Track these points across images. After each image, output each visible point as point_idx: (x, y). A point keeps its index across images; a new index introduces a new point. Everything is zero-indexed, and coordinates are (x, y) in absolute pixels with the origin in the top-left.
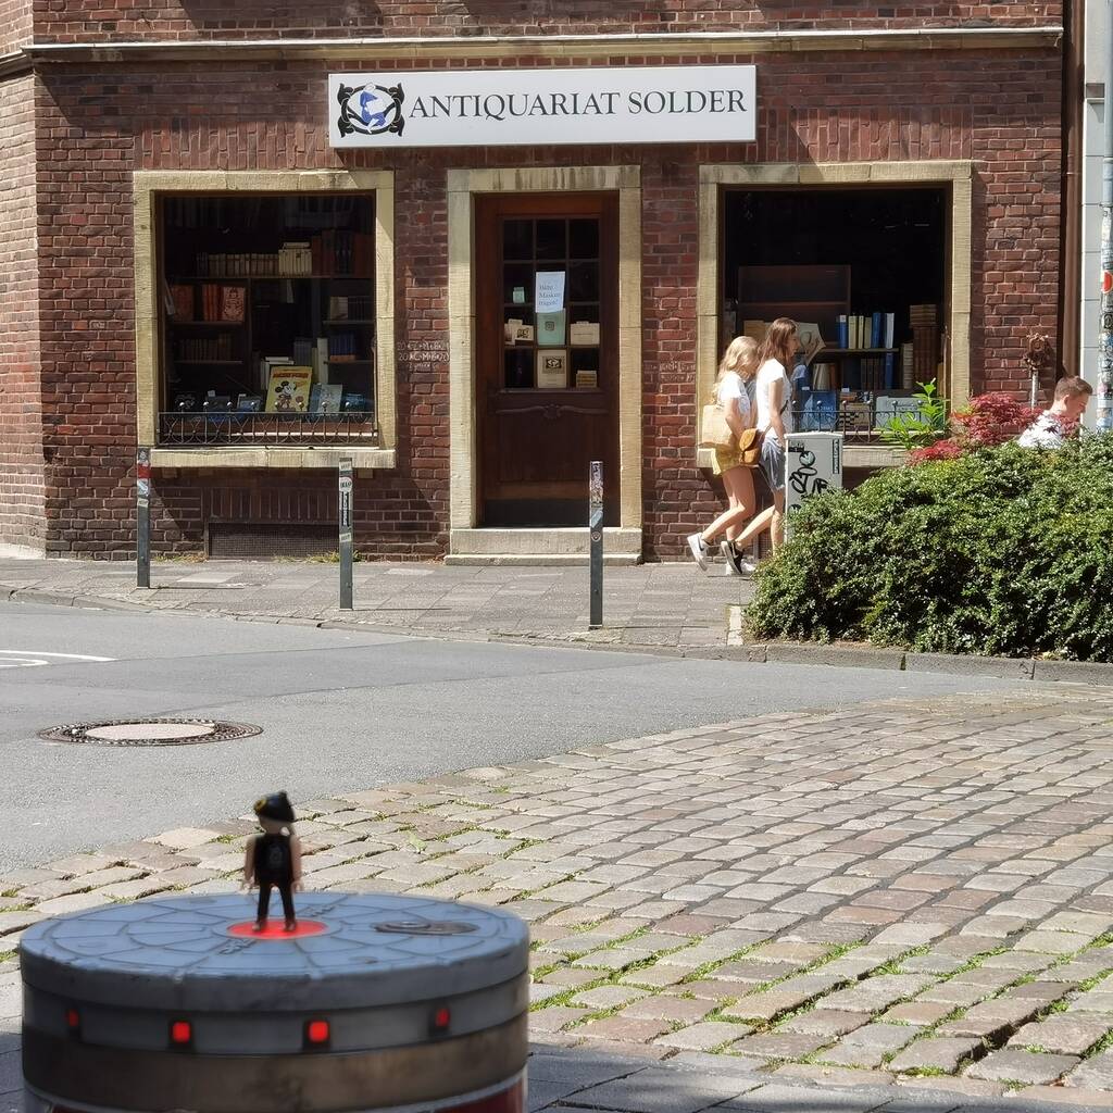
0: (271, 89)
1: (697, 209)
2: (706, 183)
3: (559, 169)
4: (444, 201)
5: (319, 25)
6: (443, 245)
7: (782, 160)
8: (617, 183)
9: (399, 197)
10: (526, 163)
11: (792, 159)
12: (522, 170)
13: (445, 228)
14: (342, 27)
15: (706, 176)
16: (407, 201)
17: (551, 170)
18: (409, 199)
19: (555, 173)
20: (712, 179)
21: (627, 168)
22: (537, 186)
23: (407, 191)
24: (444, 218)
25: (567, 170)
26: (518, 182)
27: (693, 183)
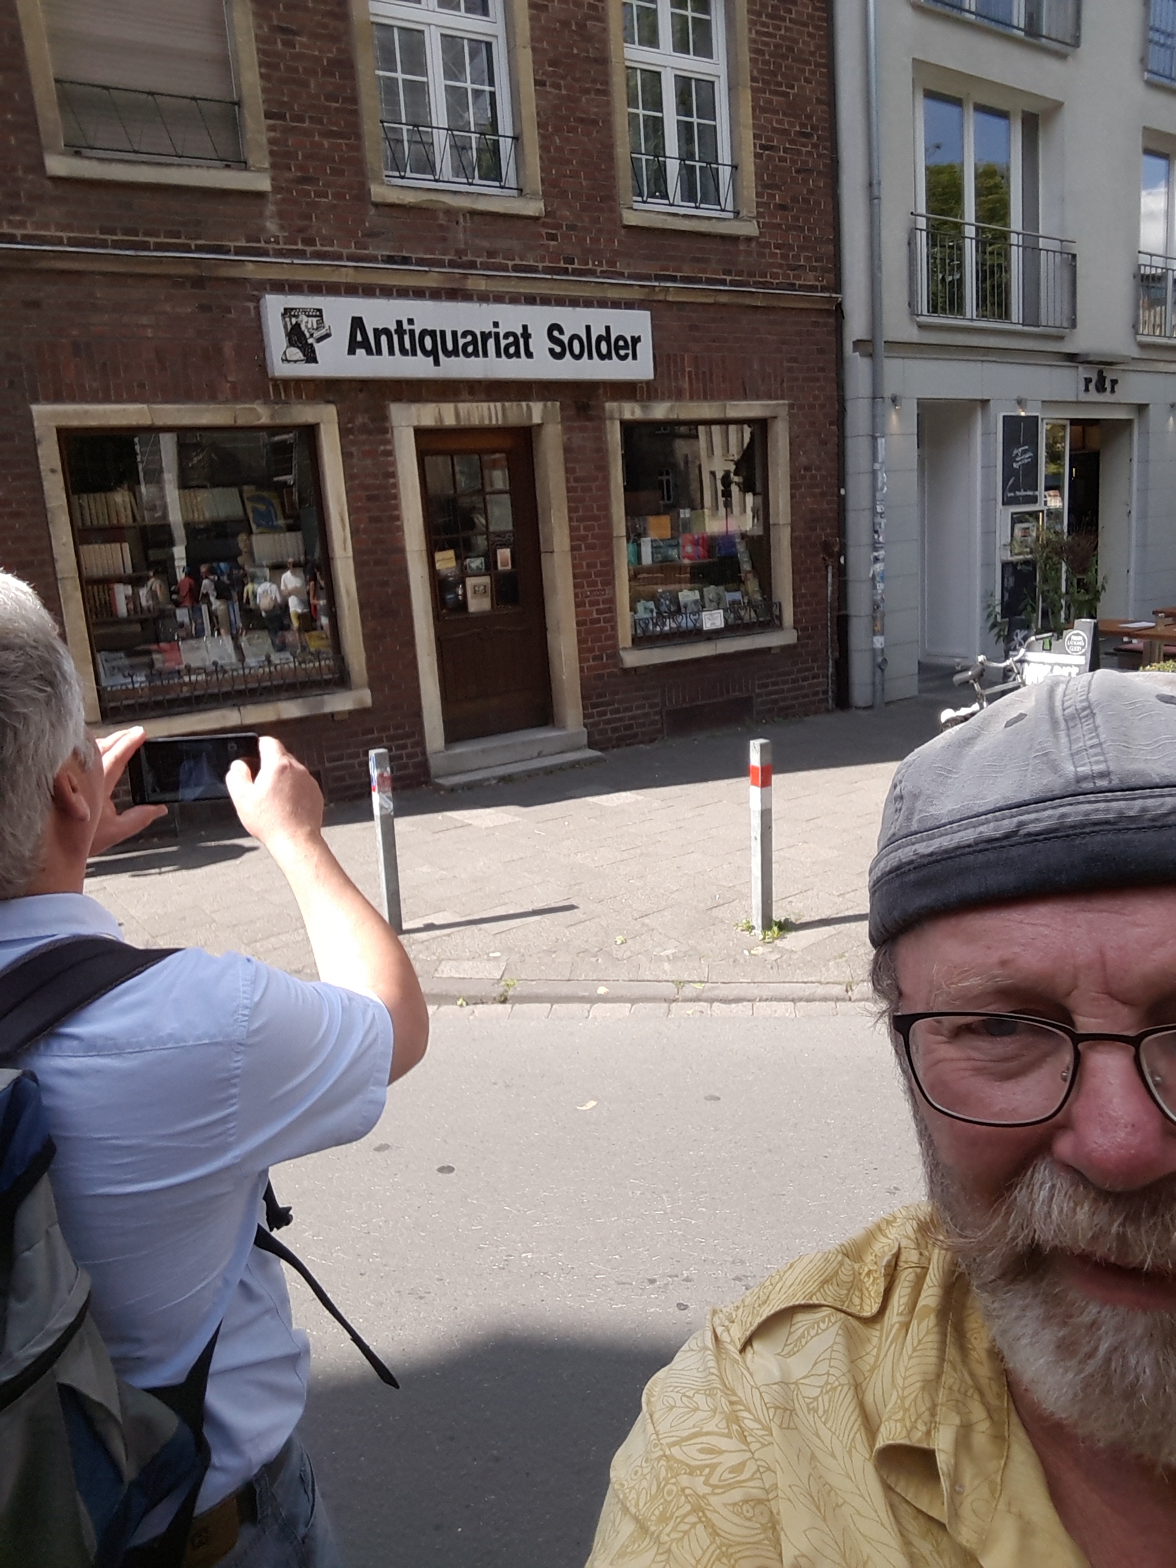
0: (189, 310)
1: (606, 442)
2: (612, 418)
3: (492, 405)
4: (389, 436)
5: (236, 240)
6: (392, 481)
7: (663, 399)
8: (542, 419)
9: (344, 432)
10: (462, 397)
11: (670, 398)
12: (461, 405)
13: (393, 464)
14: (262, 244)
15: (612, 412)
16: (351, 437)
17: (485, 405)
18: (353, 434)
19: (489, 409)
20: (617, 415)
21: (549, 404)
22: (475, 421)
23: (350, 425)
24: (390, 453)
25: (499, 405)
26: (457, 415)
27: (599, 419)
